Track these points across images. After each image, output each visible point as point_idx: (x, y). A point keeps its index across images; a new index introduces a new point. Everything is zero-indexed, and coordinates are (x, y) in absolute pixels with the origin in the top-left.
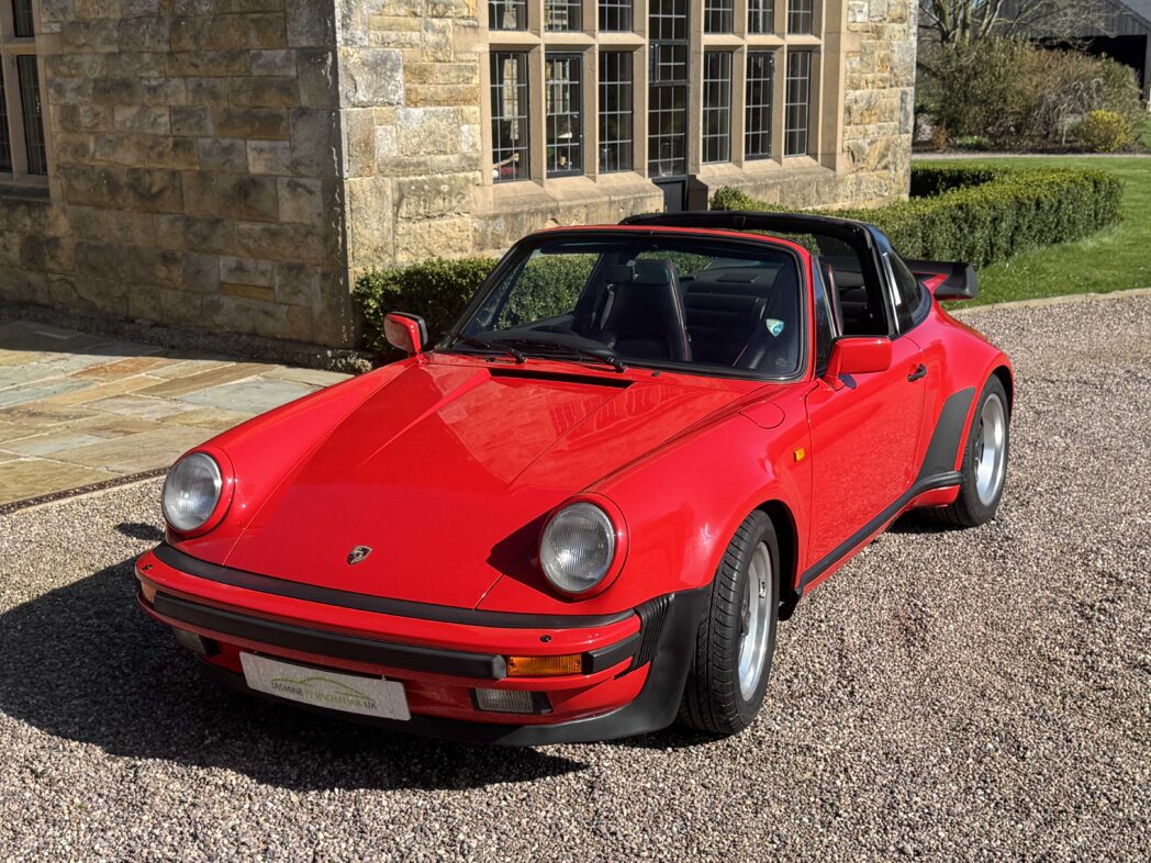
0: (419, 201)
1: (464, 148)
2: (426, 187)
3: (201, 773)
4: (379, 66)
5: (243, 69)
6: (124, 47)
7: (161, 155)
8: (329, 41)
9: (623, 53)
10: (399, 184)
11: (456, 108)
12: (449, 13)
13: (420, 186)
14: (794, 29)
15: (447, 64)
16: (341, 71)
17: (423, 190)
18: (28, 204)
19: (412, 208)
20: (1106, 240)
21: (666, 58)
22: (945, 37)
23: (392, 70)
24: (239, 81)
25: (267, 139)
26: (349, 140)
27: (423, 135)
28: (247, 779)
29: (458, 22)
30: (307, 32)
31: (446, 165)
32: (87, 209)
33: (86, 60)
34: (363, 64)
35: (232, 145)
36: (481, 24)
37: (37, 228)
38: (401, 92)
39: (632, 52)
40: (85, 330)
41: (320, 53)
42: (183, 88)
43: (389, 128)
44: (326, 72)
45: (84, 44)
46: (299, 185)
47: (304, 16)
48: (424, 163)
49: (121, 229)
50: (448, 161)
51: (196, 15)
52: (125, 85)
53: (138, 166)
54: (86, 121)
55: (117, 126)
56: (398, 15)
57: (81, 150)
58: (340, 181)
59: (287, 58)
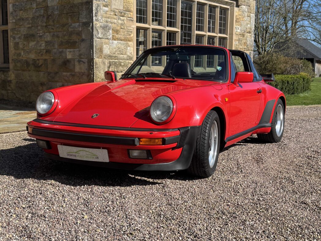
0: (115, 67)
1: (128, 54)
2: (117, 63)
3: (44, 181)
4: (105, 28)
5: (66, 29)
6: (33, 25)
7: (42, 55)
8: (91, 20)
9: (173, 33)
10: (110, 62)
11: (126, 42)
12: (125, 16)
13: (115, 63)
14: (220, 32)
15: (124, 30)
16: (94, 28)
17: (116, 64)
18: (3, 71)
19: (113, 69)
20: (306, 94)
21: (185, 36)
22: (259, 53)
23: (109, 29)
24: (65, 32)
25: (72, 48)
26: (96, 47)
27: (117, 49)
28: (58, 182)
29: (128, 18)
30: (85, 17)
31: (123, 58)
32: (20, 72)
33: (22, 29)
34: (100, 27)
35: (62, 51)
36: (134, 20)
37: (5, 78)
38: (111, 36)
39: (176, 33)
40: (17, 106)
41: (88, 23)
42: (49, 35)
43: (107, 45)
44: (90, 28)
45: (22, 25)
46: (81, 61)
47: (84, 13)
48: (117, 57)
49: (29, 77)
50: (123, 57)
51: (54, 15)
52: (33, 35)
53: (35, 58)
54: (21, 46)
55: (30, 47)
56: (111, 15)
57: (19, 55)
58: (93, 59)
59: (79, 25)
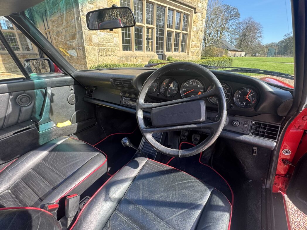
1: (115, 42)
6: (58, 24)
8: (79, 14)
10: (99, 48)
14: (183, 30)
16: (82, 22)
17: (105, 50)
19: (102, 54)
21: (160, 31)
24: (70, 27)
25: (74, 39)
26: (85, 37)
27: (104, 38)
31: (110, 45)
35: (71, 41)
39: (153, 29)
41: (78, 17)
43: (96, 36)
44: (79, 22)
46: (79, 48)
48: (105, 44)
52: (59, 32)
58: (84, 46)
59: (75, 20)
